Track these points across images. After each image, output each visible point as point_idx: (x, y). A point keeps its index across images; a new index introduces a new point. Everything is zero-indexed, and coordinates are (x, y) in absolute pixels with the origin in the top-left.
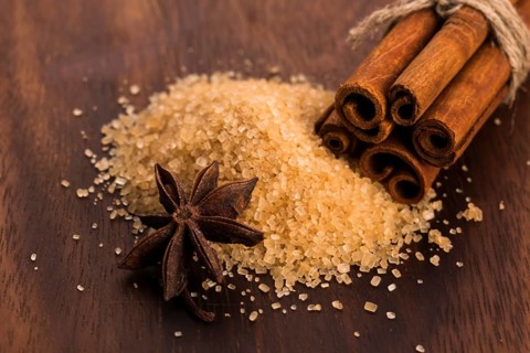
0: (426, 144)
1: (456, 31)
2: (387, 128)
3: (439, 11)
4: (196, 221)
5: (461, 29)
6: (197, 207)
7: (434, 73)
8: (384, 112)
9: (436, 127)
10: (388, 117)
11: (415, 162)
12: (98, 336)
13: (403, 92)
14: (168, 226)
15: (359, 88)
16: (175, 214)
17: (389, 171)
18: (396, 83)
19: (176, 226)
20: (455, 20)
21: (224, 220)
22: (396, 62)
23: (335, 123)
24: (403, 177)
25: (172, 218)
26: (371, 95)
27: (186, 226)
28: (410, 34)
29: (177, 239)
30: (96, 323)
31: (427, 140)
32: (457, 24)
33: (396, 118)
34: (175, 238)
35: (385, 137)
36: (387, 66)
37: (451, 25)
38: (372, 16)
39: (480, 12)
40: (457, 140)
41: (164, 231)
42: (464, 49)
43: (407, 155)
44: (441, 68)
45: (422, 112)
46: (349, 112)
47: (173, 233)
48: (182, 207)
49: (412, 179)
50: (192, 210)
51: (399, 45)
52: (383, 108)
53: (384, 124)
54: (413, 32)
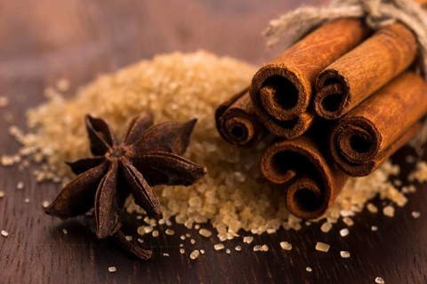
0: (345, 146)
1: (389, 41)
2: (307, 121)
3: (369, 22)
4: (131, 159)
5: (394, 41)
6: (131, 146)
7: (368, 71)
8: (307, 102)
9: (362, 127)
10: (310, 110)
11: (326, 169)
12: (24, 271)
13: (336, 79)
14: (101, 166)
15: (286, 70)
16: (107, 155)
17: (293, 174)
18: (329, 68)
19: (109, 164)
20: (388, 32)
21: (160, 154)
22: (324, 56)
23: (244, 108)
24: (308, 184)
25: (105, 158)
26: (298, 81)
27: (120, 163)
28: (338, 36)
29: (110, 175)
30: (22, 260)
31: (347, 142)
32: (391, 36)
33: (318, 108)
34: (108, 175)
35: (301, 133)
36: (316, 58)
37: (383, 35)
38: (297, 12)
39: (413, 33)
40: (383, 145)
41: (95, 171)
42: (395, 62)
43: (320, 159)
44: (374, 70)
45: (351, 106)
46: (266, 96)
47: (106, 171)
48: (115, 147)
49: (316, 188)
50: (126, 148)
51: (327, 42)
52: (308, 98)
53: (304, 116)
54: (342, 35)
